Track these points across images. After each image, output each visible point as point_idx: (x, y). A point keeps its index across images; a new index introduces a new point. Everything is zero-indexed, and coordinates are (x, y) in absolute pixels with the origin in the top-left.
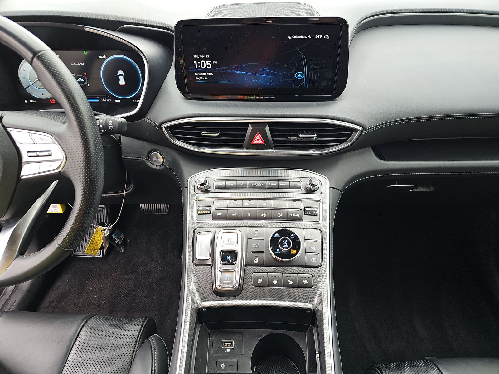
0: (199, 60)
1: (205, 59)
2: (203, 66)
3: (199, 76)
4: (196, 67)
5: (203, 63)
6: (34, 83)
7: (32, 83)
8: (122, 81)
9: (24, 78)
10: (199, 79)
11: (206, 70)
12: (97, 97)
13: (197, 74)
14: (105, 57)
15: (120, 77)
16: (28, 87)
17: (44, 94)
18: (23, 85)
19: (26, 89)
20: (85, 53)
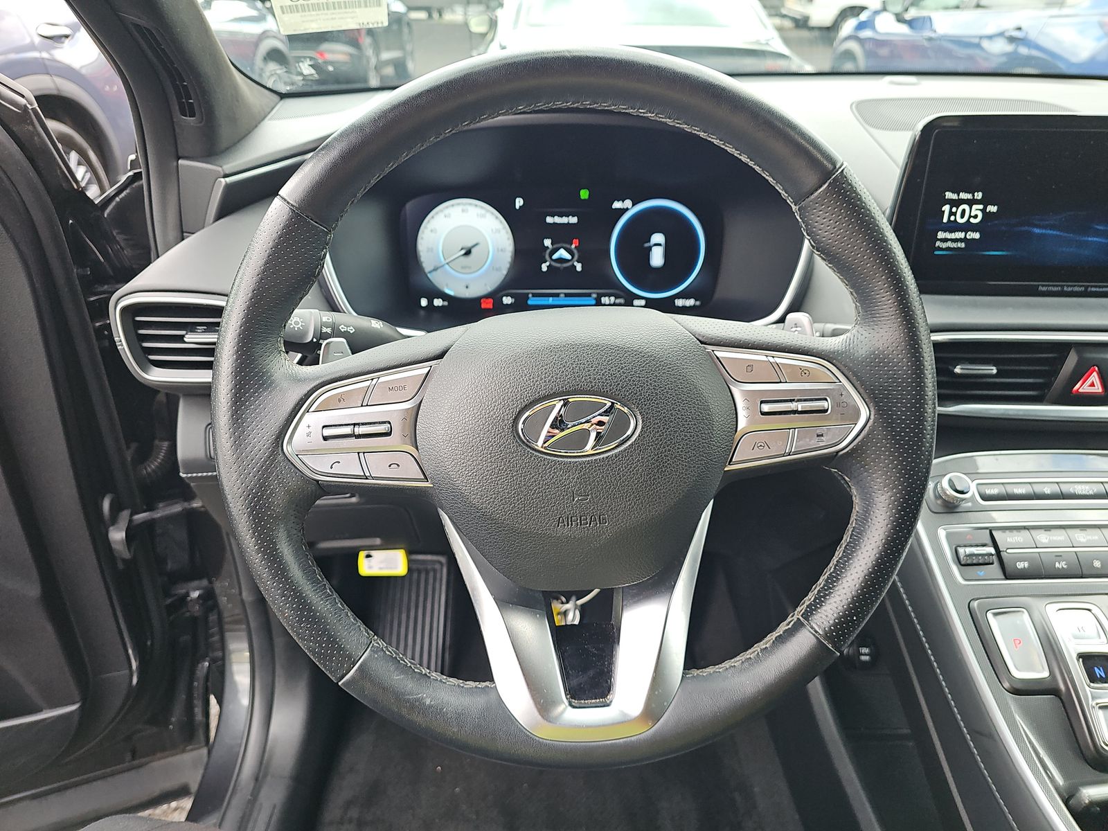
0: (956, 203)
1: (971, 203)
2: (962, 216)
3: (945, 240)
4: (945, 220)
5: (964, 211)
6: (452, 260)
7: (447, 261)
9: (430, 250)
10: (944, 245)
11: (968, 227)
12: (594, 293)
13: (941, 235)
14: (628, 203)
15: (655, 249)
16: (435, 269)
17: (471, 287)
18: (424, 265)
19: (429, 275)
20: (584, 194)
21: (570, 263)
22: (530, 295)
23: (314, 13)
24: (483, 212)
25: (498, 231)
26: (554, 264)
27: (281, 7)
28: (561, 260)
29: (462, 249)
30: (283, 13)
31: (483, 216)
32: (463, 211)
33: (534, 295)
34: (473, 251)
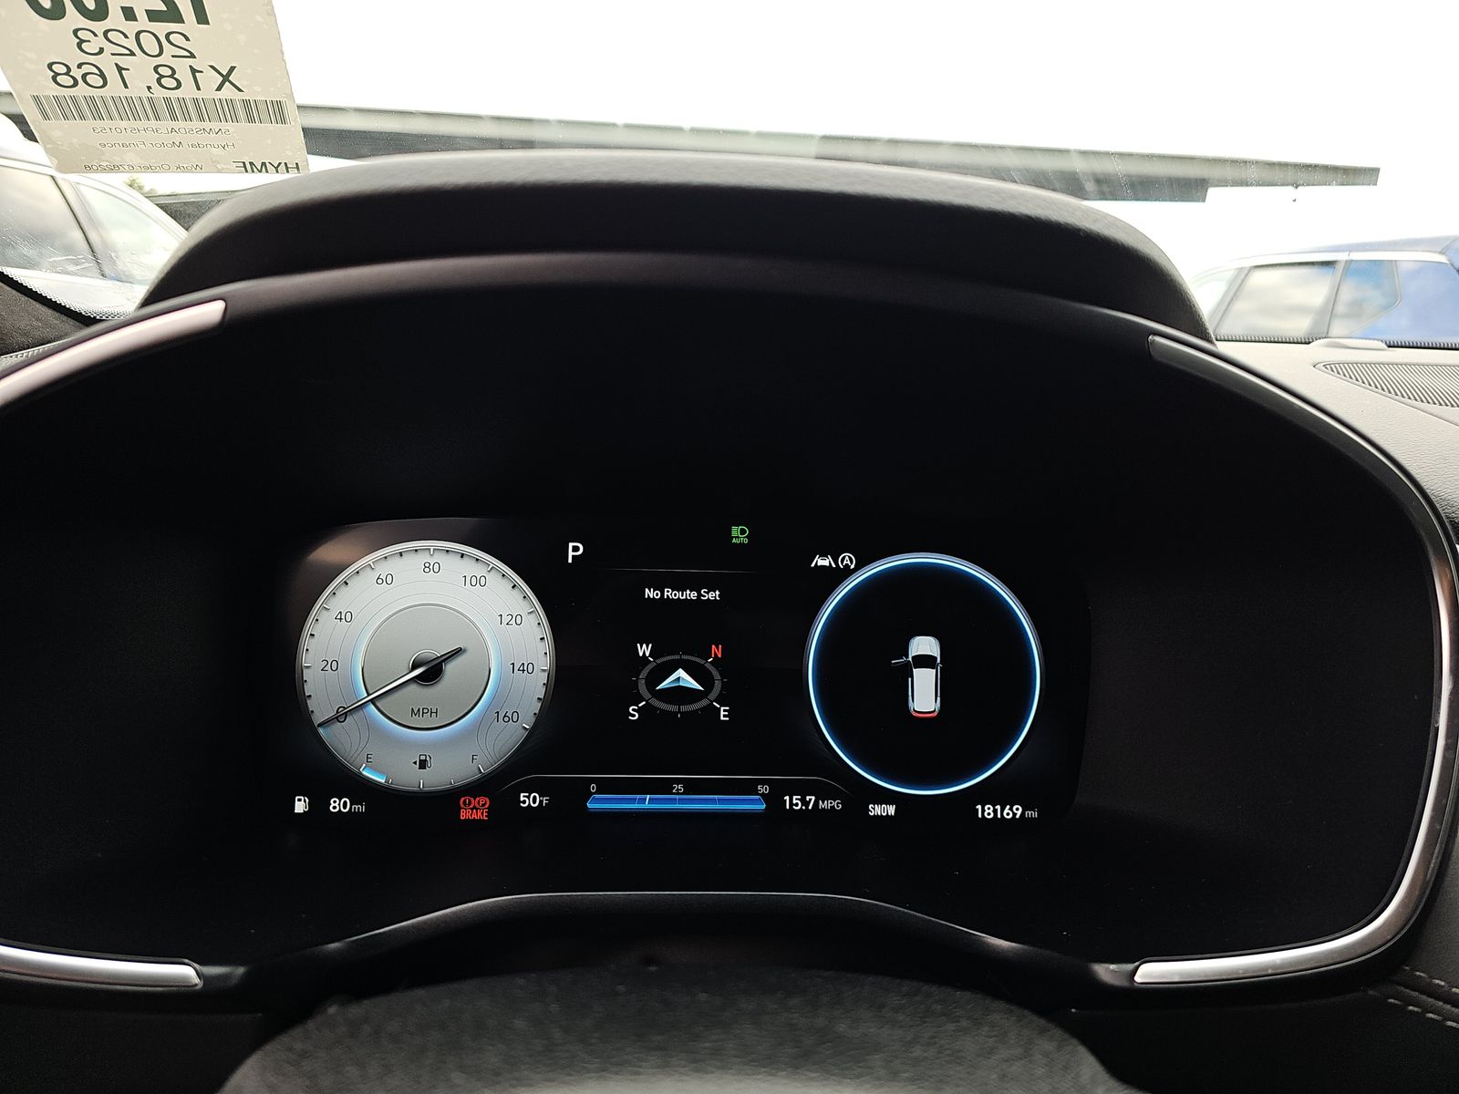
6: (387, 693)
7: (373, 695)
8: (924, 694)
9: (332, 665)
12: (763, 782)
14: (847, 559)
15: (919, 673)
16: (340, 716)
17: (432, 763)
18: (311, 705)
19: (321, 731)
20: (739, 534)
21: (704, 703)
22: (593, 788)
23: (124, 124)
24: (479, 570)
25: (516, 620)
26: (656, 703)
27: (36, 99)
28: (680, 693)
29: (415, 667)
30: (46, 117)
31: (479, 582)
32: (427, 567)
33: (605, 787)
34: (449, 668)
